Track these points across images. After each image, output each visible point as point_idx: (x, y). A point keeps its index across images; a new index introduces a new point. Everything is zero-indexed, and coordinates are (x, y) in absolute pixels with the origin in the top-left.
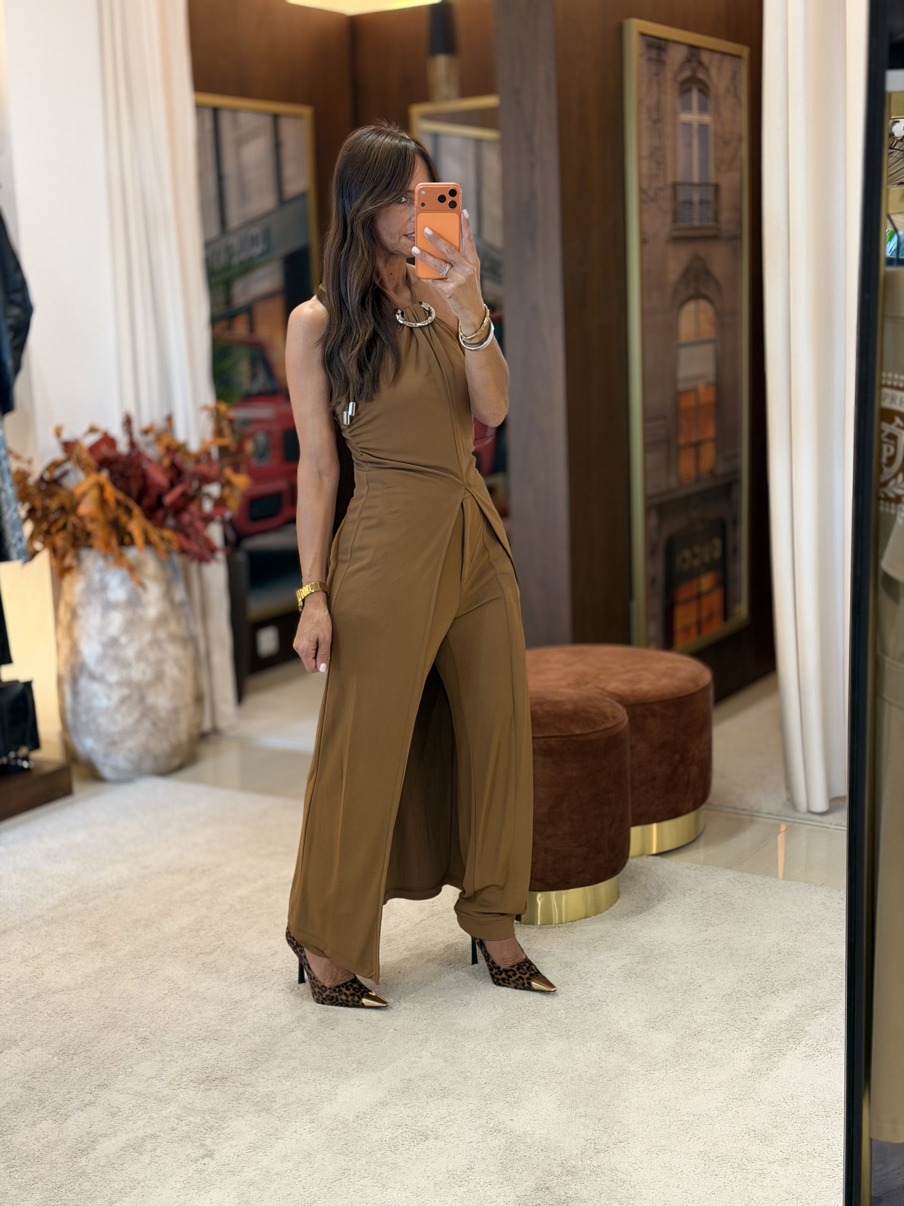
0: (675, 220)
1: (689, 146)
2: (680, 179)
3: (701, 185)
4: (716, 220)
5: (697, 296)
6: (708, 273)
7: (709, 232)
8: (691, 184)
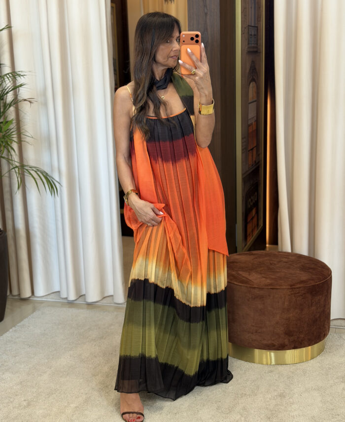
0: (248, 44)
1: (251, 8)
2: (250, 25)
3: (254, 27)
4: (257, 44)
5: (253, 80)
6: (255, 69)
7: (255, 50)
8: (252, 26)
